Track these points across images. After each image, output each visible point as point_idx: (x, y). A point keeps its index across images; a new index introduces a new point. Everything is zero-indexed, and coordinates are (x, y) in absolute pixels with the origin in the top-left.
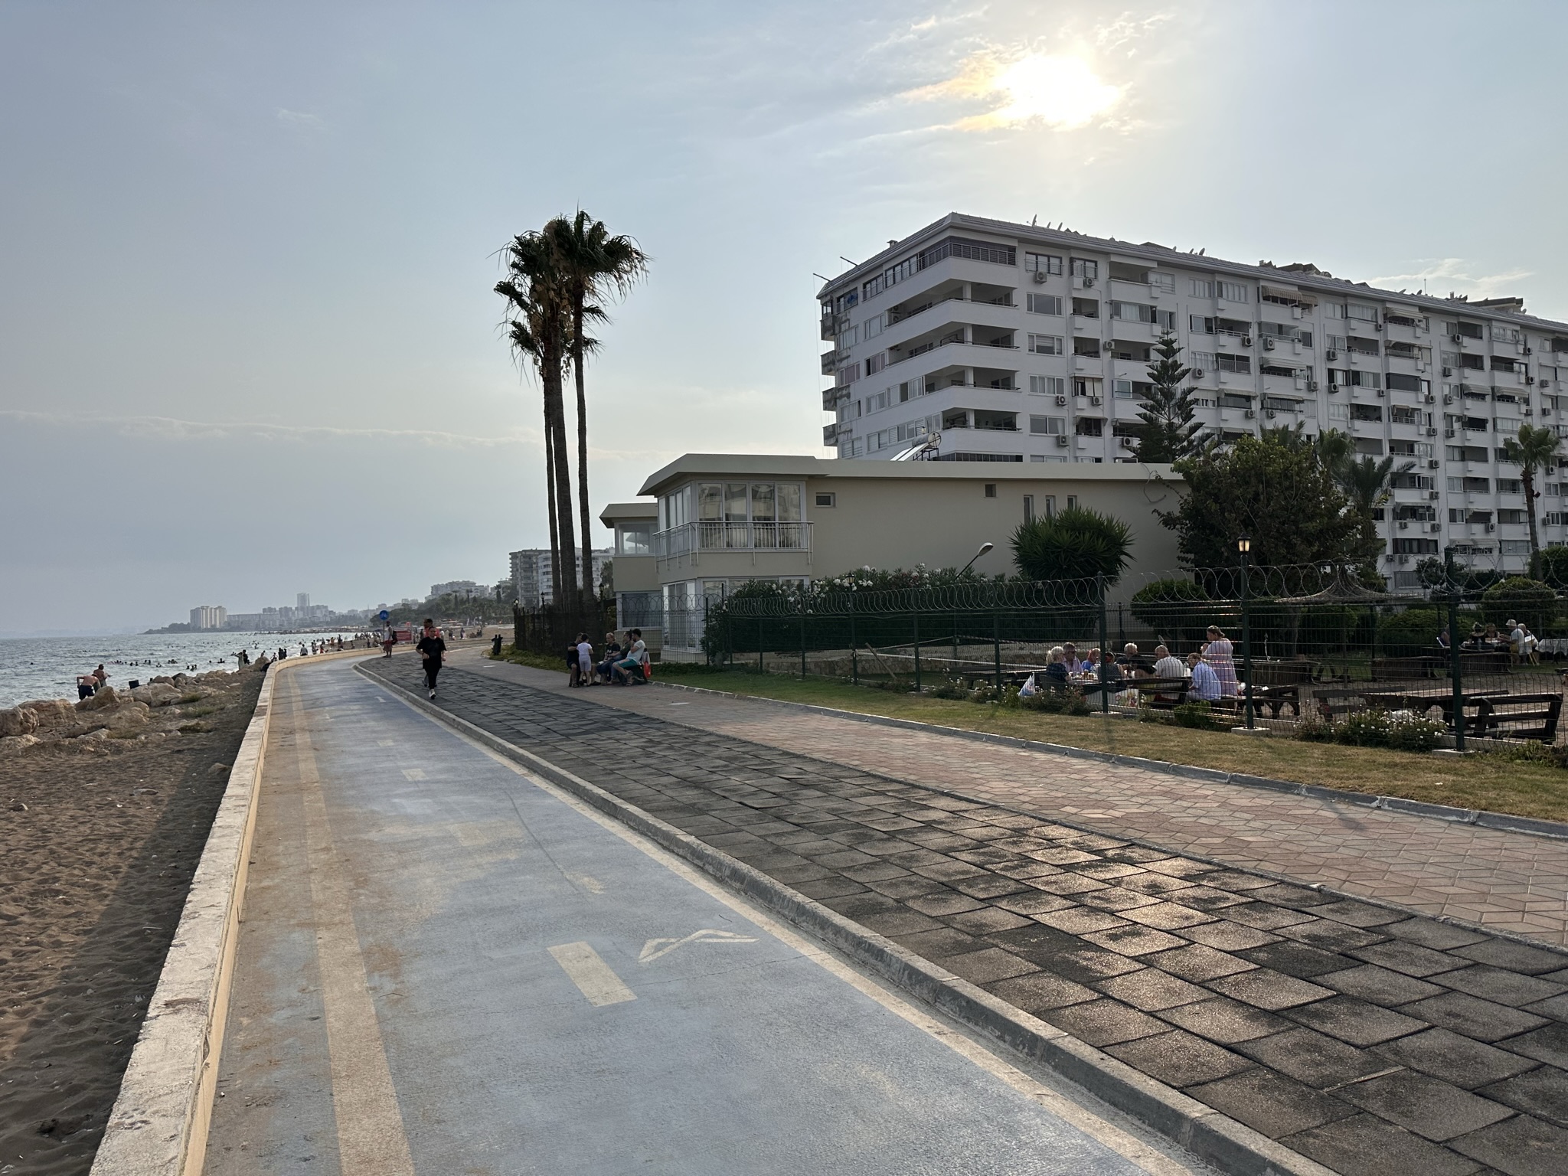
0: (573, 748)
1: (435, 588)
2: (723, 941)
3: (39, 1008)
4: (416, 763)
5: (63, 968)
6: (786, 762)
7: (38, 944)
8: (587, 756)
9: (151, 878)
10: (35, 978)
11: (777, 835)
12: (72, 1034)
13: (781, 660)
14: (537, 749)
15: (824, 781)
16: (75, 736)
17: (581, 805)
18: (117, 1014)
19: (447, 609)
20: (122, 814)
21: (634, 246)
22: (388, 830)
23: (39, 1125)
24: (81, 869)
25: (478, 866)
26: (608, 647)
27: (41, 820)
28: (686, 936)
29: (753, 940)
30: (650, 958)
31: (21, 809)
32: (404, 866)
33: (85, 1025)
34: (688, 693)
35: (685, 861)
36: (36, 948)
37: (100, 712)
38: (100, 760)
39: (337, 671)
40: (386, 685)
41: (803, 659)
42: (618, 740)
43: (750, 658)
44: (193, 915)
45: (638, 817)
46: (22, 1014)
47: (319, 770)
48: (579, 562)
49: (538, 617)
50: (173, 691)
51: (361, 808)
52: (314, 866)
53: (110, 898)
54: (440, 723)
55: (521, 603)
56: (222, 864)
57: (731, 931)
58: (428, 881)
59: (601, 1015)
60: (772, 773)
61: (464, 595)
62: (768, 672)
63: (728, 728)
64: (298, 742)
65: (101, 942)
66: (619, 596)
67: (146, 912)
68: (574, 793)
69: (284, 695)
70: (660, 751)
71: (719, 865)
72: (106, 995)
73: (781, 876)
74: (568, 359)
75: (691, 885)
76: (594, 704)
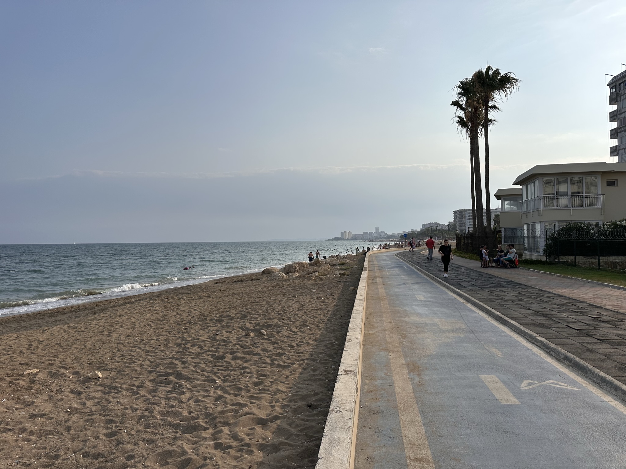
0: (485, 293)
1: (424, 225)
2: (561, 387)
3: (304, 364)
4: (421, 293)
5: (310, 352)
6: (591, 309)
7: (303, 342)
8: (491, 298)
9: (334, 325)
10: (303, 354)
11: (588, 343)
12: (314, 375)
13: (586, 260)
14: (469, 292)
15: (614, 320)
16: (309, 274)
17: (489, 318)
18: (327, 371)
19: (428, 234)
20: (324, 302)
21: (513, 76)
22: (412, 318)
23: (306, 404)
24: (313, 319)
25: (448, 337)
26: (498, 251)
27: (301, 301)
28: (543, 381)
29: (578, 389)
30: (526, 388)
31: (296, 297)
32: (419, 333)
33: (317, 372)
34: (537, 273)
35: (540, 349)
36: (302, 343)
37: (315, 266)
38: (316, 283)
39: (390, 256)
40: (407, 262)
41: (599, 260)
42: (505, 292)
43: (569, 259)
44: (350, 340)
45: (516, 326)
46: (300, 365)
47: (386, 292)
48: (485, 214)
49: (467, 237)
50: (337, 260)
51: (401, 308)
52: (386, 328)
53: (322, 330)
54: (428, 278)
55: (458, 232)
56: (357, 323)
57: (565, 383)
58: (429, 340)
59: (504, 408)
60: (583, 314)
61: (435, 228)
62: (579, 266)
63: (559, 291)
64: (378, 281)
65: (320, 345)
66: (503, 229)
67: (333, 336)
68: (486, 313)
69: (372, 264)
70: (525, 298)
71: (558, 353)
72: (323, 363)
73: (591, 362)
74: (481, 129)
75: (544, 359)
76: (492, 275)
